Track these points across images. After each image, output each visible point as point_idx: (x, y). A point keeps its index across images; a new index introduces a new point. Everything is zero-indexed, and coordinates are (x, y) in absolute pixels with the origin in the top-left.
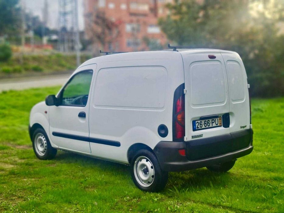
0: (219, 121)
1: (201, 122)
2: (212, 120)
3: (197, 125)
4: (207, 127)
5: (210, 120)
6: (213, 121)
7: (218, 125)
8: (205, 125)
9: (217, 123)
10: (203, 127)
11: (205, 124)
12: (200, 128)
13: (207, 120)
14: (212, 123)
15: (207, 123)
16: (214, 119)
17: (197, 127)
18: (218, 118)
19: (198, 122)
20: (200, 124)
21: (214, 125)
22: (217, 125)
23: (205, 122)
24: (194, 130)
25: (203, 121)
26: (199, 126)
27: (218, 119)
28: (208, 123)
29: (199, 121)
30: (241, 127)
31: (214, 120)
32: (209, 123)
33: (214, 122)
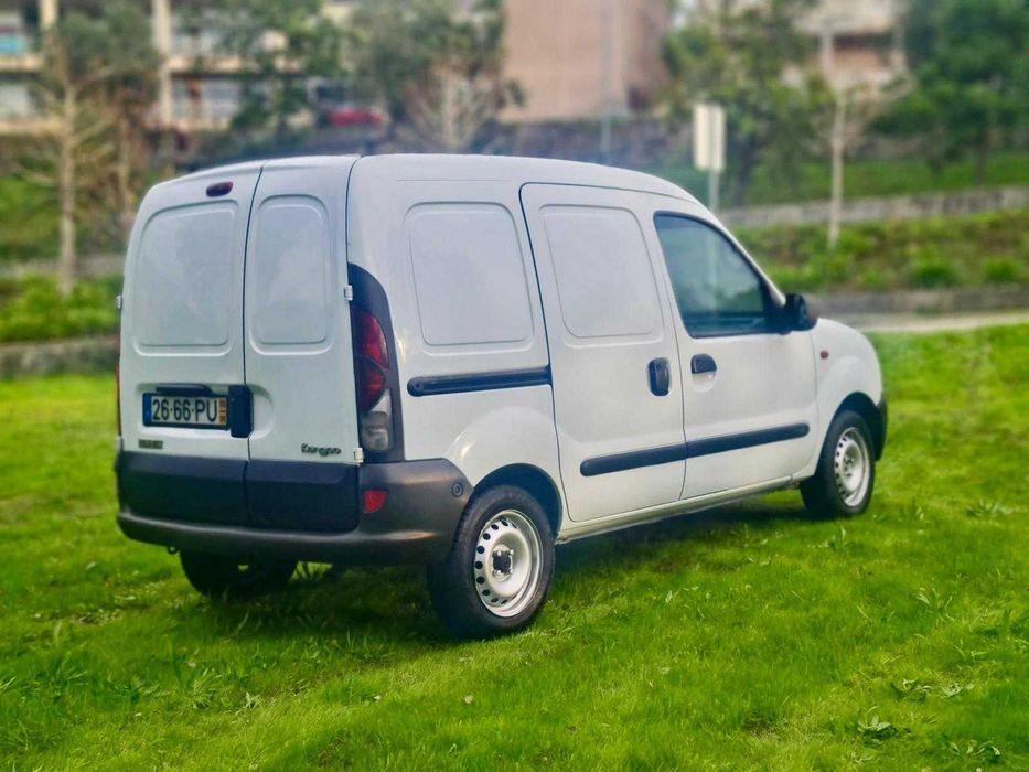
0: (219, 409)
1: (165, 401)
2: (197, 402)
3: (154, 408)
4: (183, 421)
5: (192, 401)
6: (200, 407)
7: (217, 422)
8: (178, 413)
9: (212, 416)
10: (172, 419)
11: (176, 409)
12: (162, 420)
13: (182, 399)
14: (198, 411)
15: (181, 407)
16: (204, 399)
17: (153, 414)
18: (218, 400)
19: (156, 401)
20: (164, 409)
21: (203, 419)
22: (213, 420)
23: (178, 405)
24: (148, 422)
25: (171, 401)
26: (159, 414)
27: (216, 403)
28: (185, 409)
29: (160, 399)
30: (306, 449)
31: (202, 402)
32: (187, 409)
33: (202, 411)
